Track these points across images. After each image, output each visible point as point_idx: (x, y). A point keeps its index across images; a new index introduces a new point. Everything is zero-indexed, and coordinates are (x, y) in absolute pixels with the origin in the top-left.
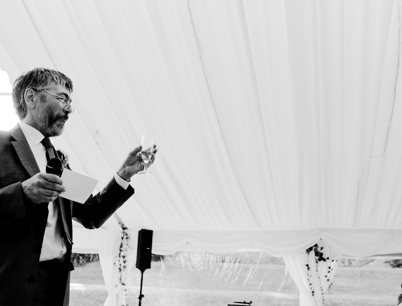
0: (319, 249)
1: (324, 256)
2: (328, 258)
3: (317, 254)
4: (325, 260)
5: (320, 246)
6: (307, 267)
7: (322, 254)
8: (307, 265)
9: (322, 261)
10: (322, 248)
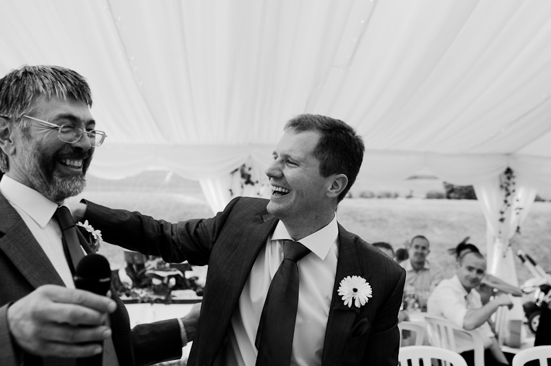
0: (246, 170)
1: (253, 179)
2: (257, 182)
3: (243, 175)
4: (253, 184)
5: (248, 166)
6: (229, 192)
7: (249, 176)
8: (231, 190)
9: (249, 185)
10: (250, 169)
